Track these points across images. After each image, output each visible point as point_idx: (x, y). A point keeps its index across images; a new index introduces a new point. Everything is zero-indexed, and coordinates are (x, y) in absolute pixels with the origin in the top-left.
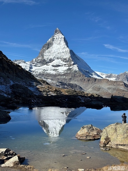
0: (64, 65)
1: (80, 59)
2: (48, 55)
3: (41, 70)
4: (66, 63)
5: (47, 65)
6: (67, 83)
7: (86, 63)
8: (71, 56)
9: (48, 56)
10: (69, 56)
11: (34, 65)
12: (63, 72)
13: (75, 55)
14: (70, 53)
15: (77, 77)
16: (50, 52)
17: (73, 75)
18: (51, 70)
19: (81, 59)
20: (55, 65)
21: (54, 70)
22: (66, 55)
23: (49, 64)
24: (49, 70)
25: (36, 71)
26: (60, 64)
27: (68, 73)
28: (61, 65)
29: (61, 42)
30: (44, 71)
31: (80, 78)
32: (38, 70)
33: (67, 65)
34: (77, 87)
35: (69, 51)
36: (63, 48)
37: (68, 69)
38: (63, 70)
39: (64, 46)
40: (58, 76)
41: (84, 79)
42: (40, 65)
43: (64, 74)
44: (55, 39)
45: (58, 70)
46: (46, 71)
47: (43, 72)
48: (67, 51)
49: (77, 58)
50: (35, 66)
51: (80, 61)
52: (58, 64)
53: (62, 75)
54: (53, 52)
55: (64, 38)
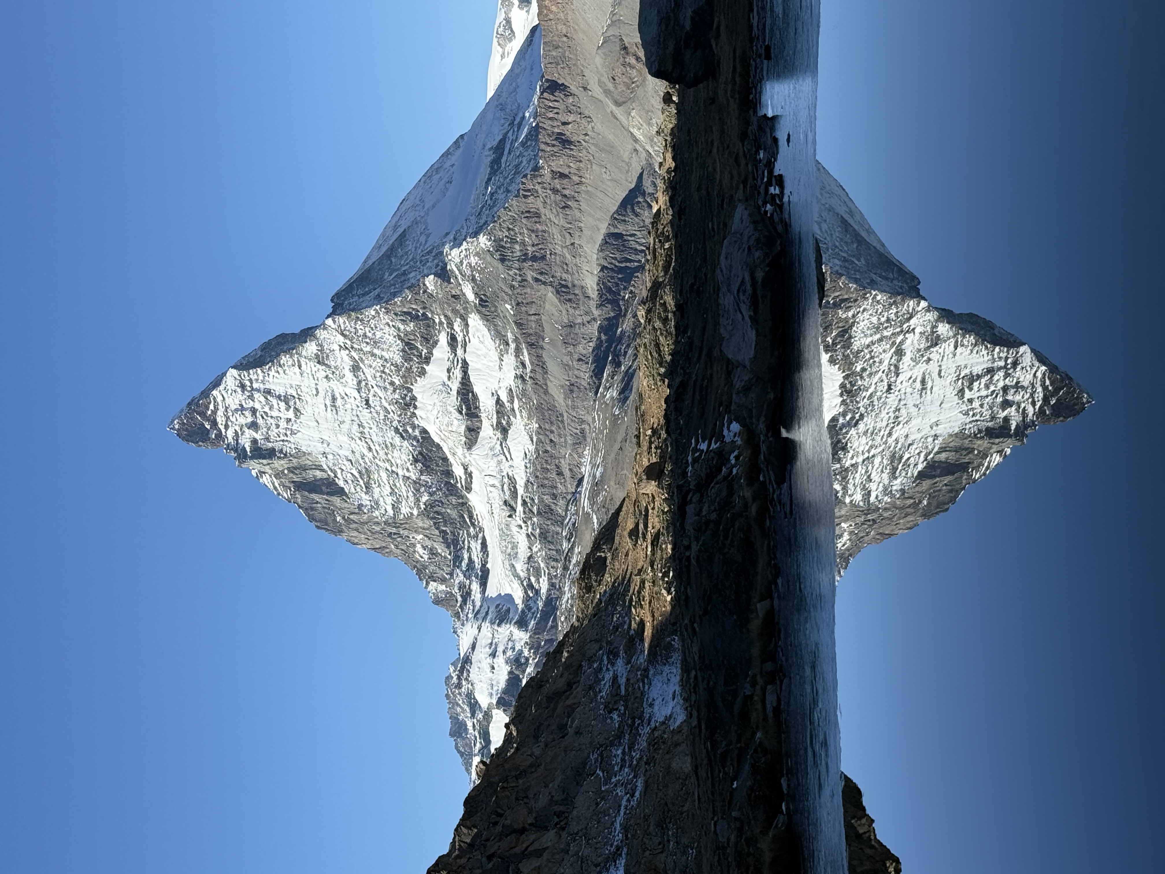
0: (460, 352)
1: (396, 227)
2: (387, 490)
3: (515, 529)
4: (443, 339)
5: (469, 489)
6: (596, 313)
7: (428, 176)
8: (378, 300)
9: (400, 483)
10: (386, 318)
11: (475, 587)
12: (510, 359)
13: (369, 271)
14: (358, 309)
15: (542, 238)
16: (366, 474)
17: (530, 275)
18: (505, 452)
19: (399, 214)
20: (459, 425)
21: (505, 431)
22: (376, 343)
23: (458, 471)
24: (505, 466)
25: (520, 567)
26: (455, 385)
27: (518, 313)
28: (458, 373)
29: (280, 390)
30: (520, 508)
31: (546, 213)
32: (512, 556)
33: (457, 326)
34: (621, 229)
35: (341, 320)
36: (321, 372)
37: (485, 318)
38: (495, 356)
39: (310, 366)
40: (546, 392)
41: (557, 184)
42: (477, 547)
43: (531, 345)
44: (258, 436)
45: (504, 398)
46: (521, 491)
47: (528, 514)
48: (341, 339)
49: (392, 249)
50: (484, 584)
51: (416, 222)
52: (453, 400)
53: (540, 364)
54: (361, 447)
55: (244, 365)
